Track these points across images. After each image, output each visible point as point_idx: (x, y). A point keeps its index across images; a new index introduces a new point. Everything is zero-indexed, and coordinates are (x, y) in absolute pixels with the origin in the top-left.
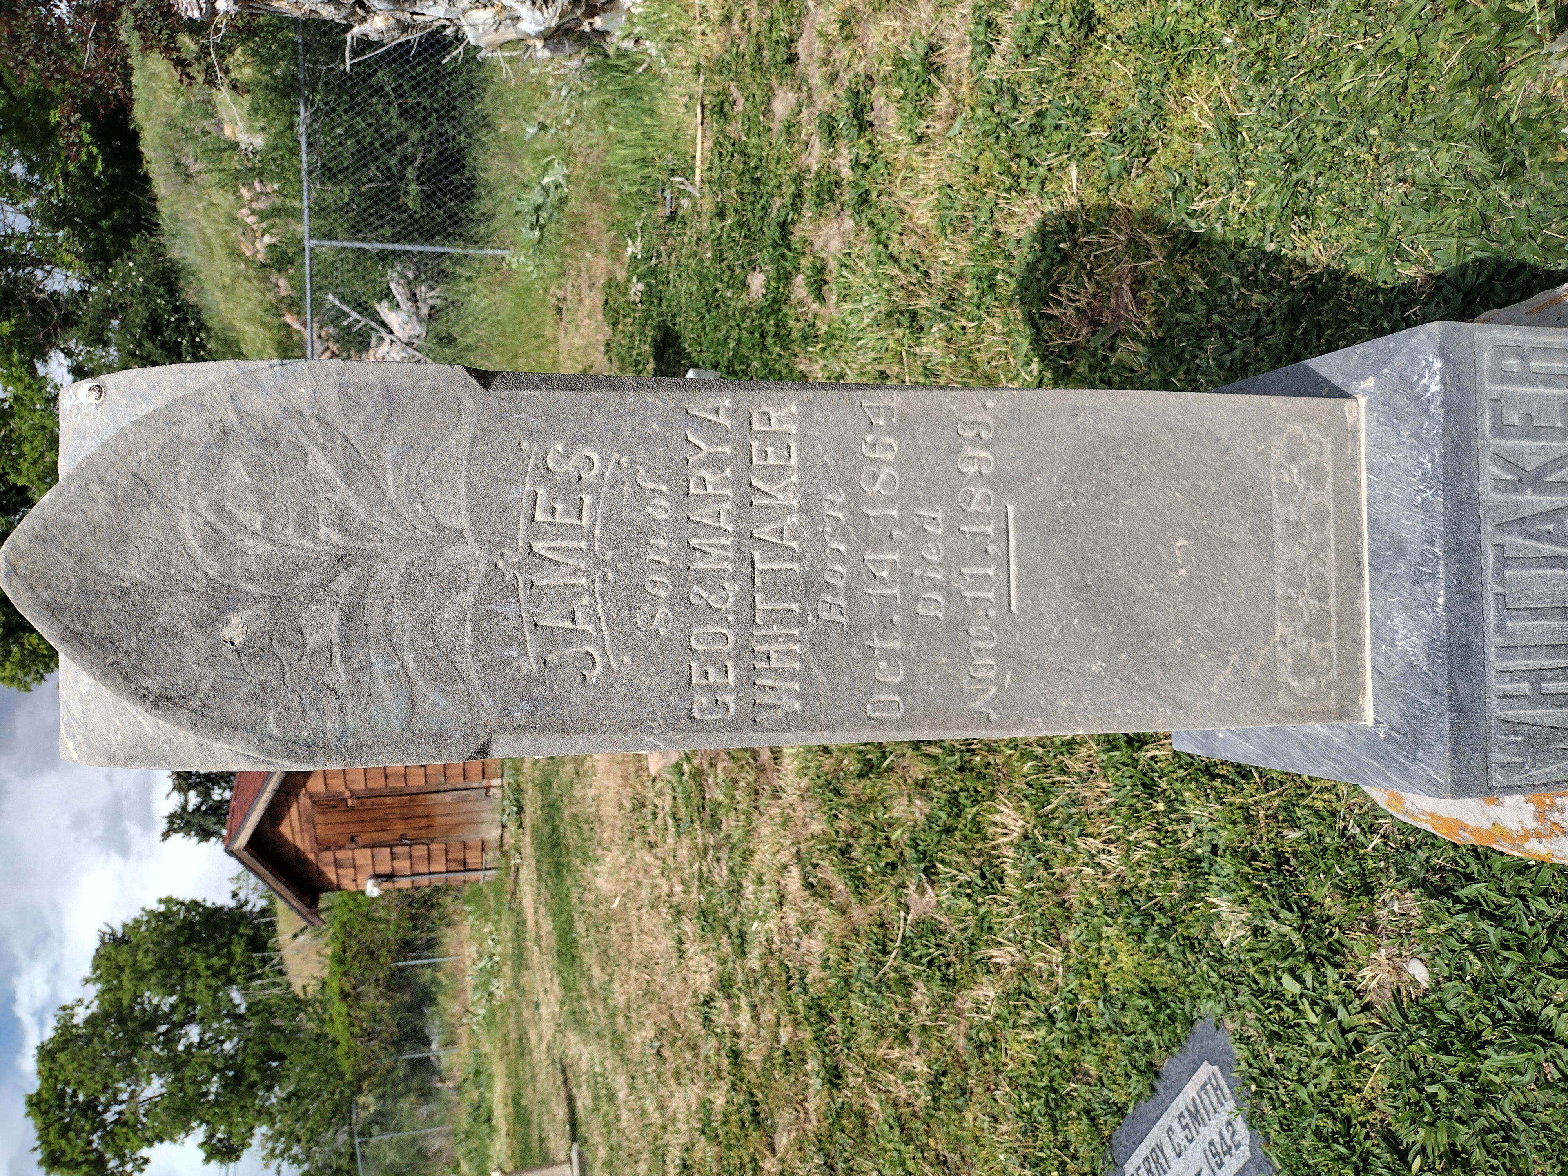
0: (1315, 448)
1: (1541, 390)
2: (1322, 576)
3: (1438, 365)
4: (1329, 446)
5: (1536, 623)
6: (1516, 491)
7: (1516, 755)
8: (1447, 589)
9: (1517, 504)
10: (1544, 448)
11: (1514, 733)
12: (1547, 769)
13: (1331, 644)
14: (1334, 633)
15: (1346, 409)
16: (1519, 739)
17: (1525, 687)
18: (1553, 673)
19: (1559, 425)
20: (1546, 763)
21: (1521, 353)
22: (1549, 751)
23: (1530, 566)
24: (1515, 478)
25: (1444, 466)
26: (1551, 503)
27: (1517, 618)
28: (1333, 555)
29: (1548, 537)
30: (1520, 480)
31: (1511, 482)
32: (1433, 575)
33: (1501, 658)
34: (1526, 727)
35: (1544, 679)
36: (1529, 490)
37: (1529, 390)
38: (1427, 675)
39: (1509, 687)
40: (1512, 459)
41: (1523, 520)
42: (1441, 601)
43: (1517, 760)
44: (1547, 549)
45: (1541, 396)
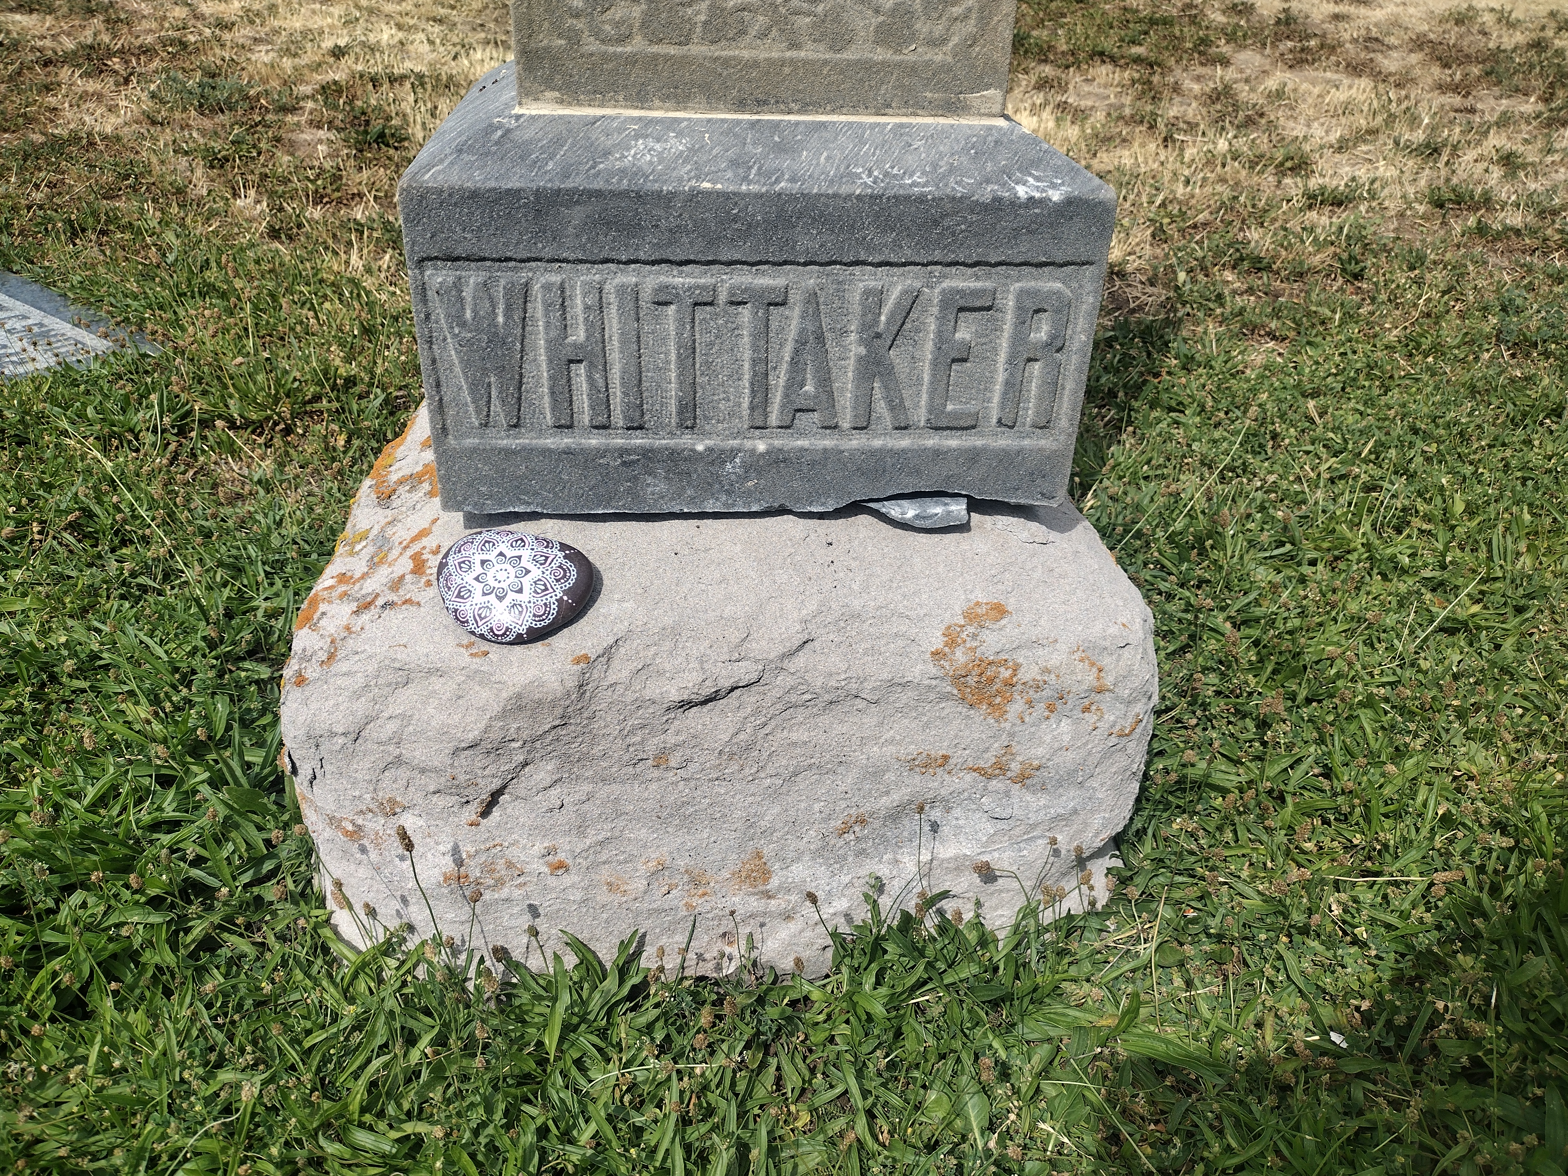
0: (939, 30)
1: (1001, 377)
2: (743, 32)
3: (1056, 196)
4: (939, 58)
5: (673, 357)
6: (864, 327)
7: (475, 312)
8: (726, 196)
9: (844, 332)
10: (919, 381)
11: (509, 308)
12: (458, 370)
13: (637, 45)
14: (655, 49)
15: (992, 91)
16: (501, 319)
17: (578, 335)
18: (601, 383)
19: (950, 407)
20: (467, 364)
21: (1056, 344)
22: (485, 372)
23: (755, 348)
24: (881, 327)
25: (907, 198)
26: (842, 390)
27: (681, 322)
28: (775, 55)
29: (795, 383)
30: (878, 336)
31: (876, 322)
32: (745, 179)
33: (621, 290)
34: (518, 331)
35: (592, 366)
36: (862, 350)
37: (1002, 357)
38: (593, 167)
39: (578, 305)
40: (908, 326)
41: (820, 338)
42: (706, 185)
43: (468, 314)
44: (779, 380)
45: (992, 380)
